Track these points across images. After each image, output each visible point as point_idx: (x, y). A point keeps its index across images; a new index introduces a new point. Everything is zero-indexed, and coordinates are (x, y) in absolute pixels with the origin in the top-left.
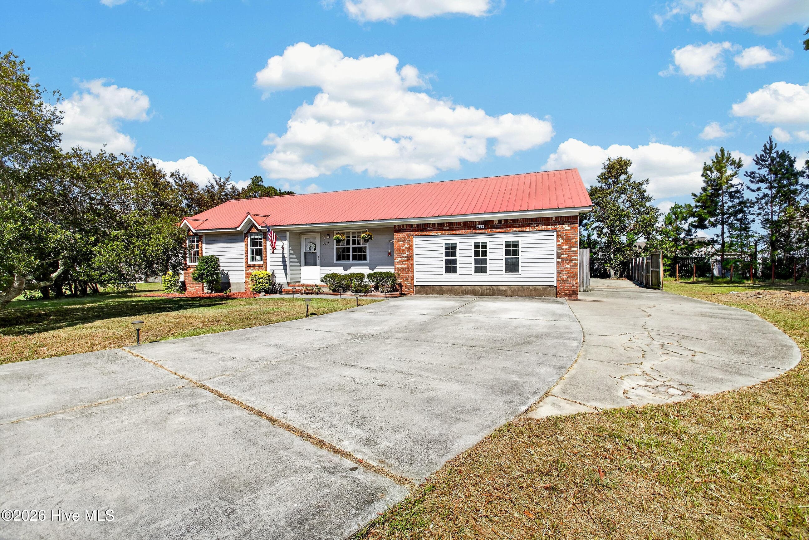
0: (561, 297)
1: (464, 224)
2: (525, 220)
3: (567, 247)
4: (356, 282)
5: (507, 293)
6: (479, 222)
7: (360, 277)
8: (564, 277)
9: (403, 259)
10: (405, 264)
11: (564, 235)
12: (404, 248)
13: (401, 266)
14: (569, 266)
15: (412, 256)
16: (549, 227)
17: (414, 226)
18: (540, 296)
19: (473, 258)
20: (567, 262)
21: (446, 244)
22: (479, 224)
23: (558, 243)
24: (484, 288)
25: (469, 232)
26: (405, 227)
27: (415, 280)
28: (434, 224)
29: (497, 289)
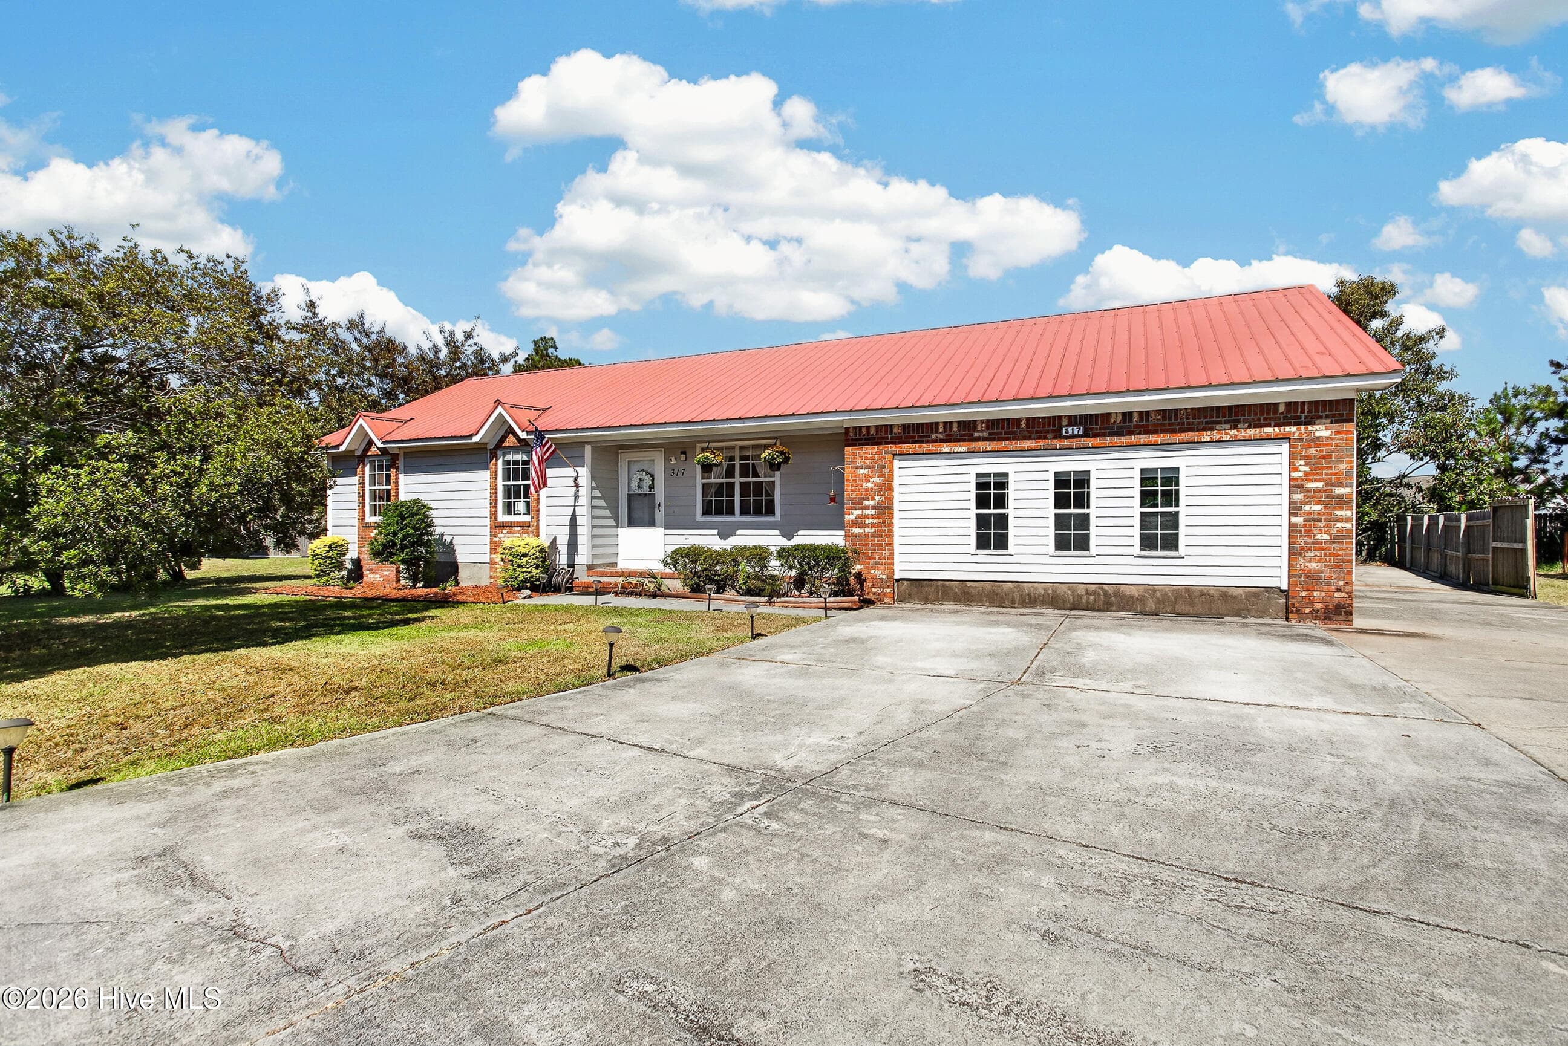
0: (1302, 618)
1: (1028, 425)
2: (1198, 412)
3: (1320, 485)
4: (746, 568)
5: (1143, 605)
6: (1070, 417)
7: (760, 555)
8: (1313, 565)
9: (868, 512)
10: (873, 526)
11: (1312, 451)
12: (870, 485)
13: (861, 531)
14: (1326, 537)
15: (890, 507)
16: (1270, 430)
17: (895, 430)
18: (1238, 615)
19: (1052, 511)
20: (1321, 525)
21: (978, 475)
22: (1070, 425)
23: (1295, 475)
24: (1081, 590)
25: (1042, 444)
26: (873, 431)
27: (897, 567)
28: (948, 425)
29: (1117, 594)
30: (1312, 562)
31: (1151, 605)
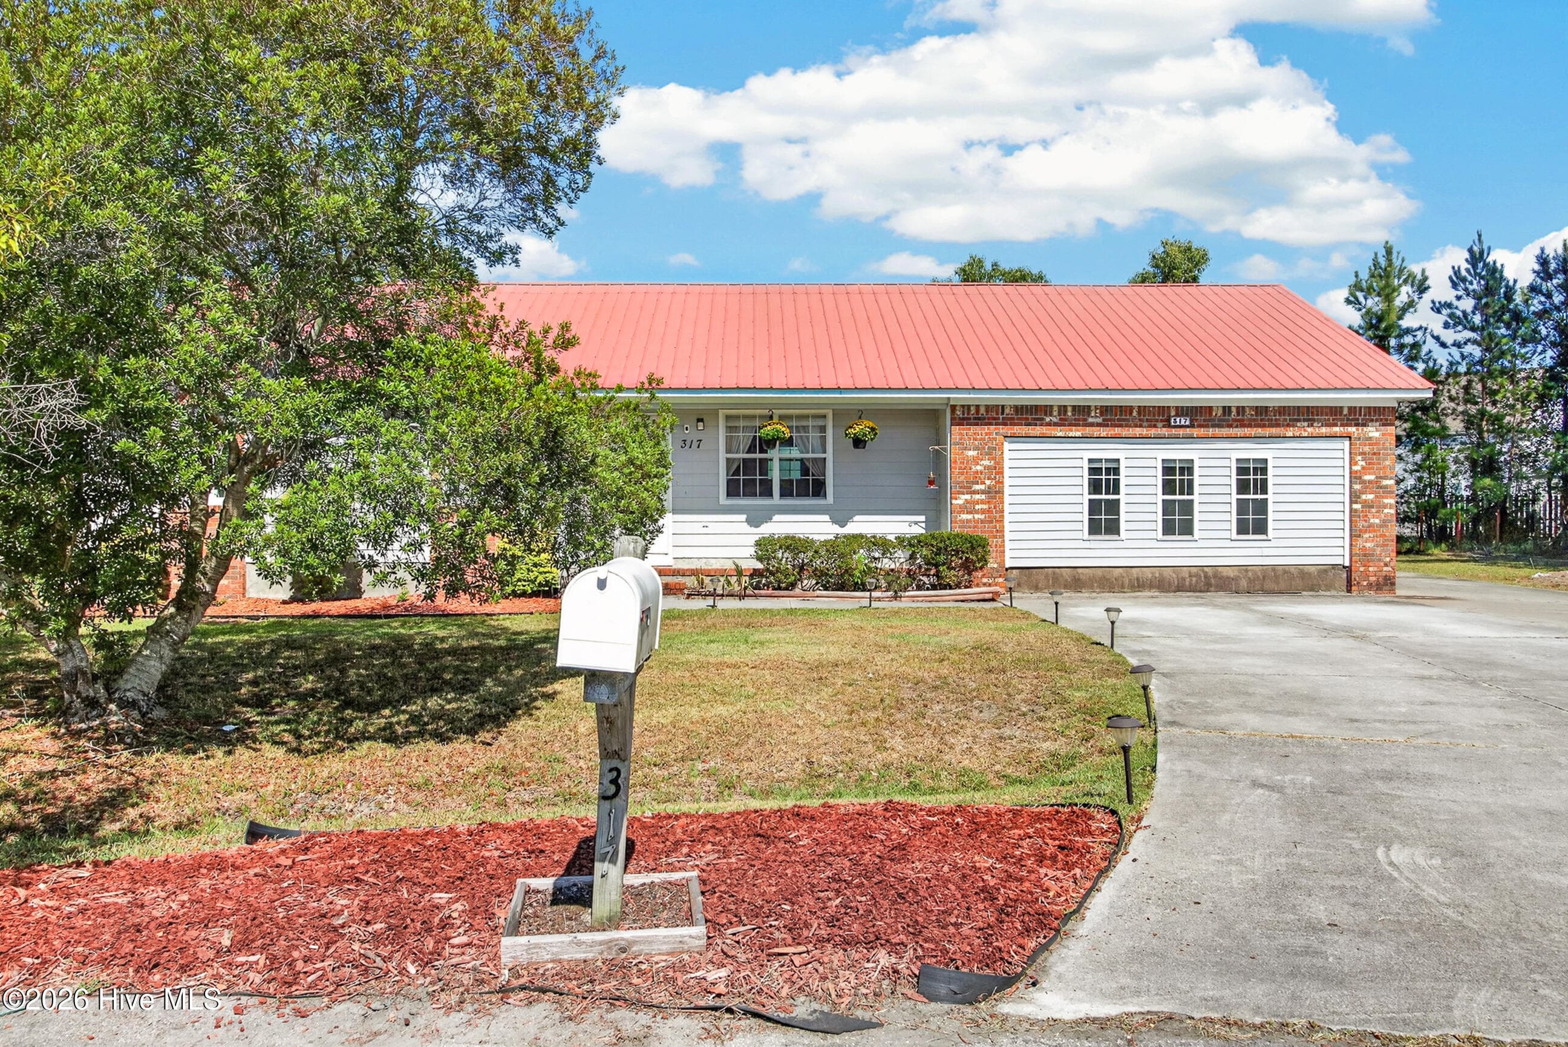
0: (1359, 591)
1: (1139, 413)
2: (1283, 410)
5: (1237, 584)
6: (1177, 408)
8: (1368, 545)
9: (977, 497)
10: (983, 512)
11: (1365, 449)
12: (979, 468)
13: (970, 517)
14: (1377, 521)
15: (1001, 492)
16: (1336, 429)
17: (1007, 411)
18: (1312, 590)
19: (1159, 497)
20: (1374, 510)
21: (1091, 461)
22: (1177, 415)
23: (1355, 468)
24: (1185, 573)
25: (1153, 432)
26: (982, 410)
27: (1008, 554)
28: (1063, 409)
29: (1215, 576)
30: (1368, 542)
31: (1244, 583)
